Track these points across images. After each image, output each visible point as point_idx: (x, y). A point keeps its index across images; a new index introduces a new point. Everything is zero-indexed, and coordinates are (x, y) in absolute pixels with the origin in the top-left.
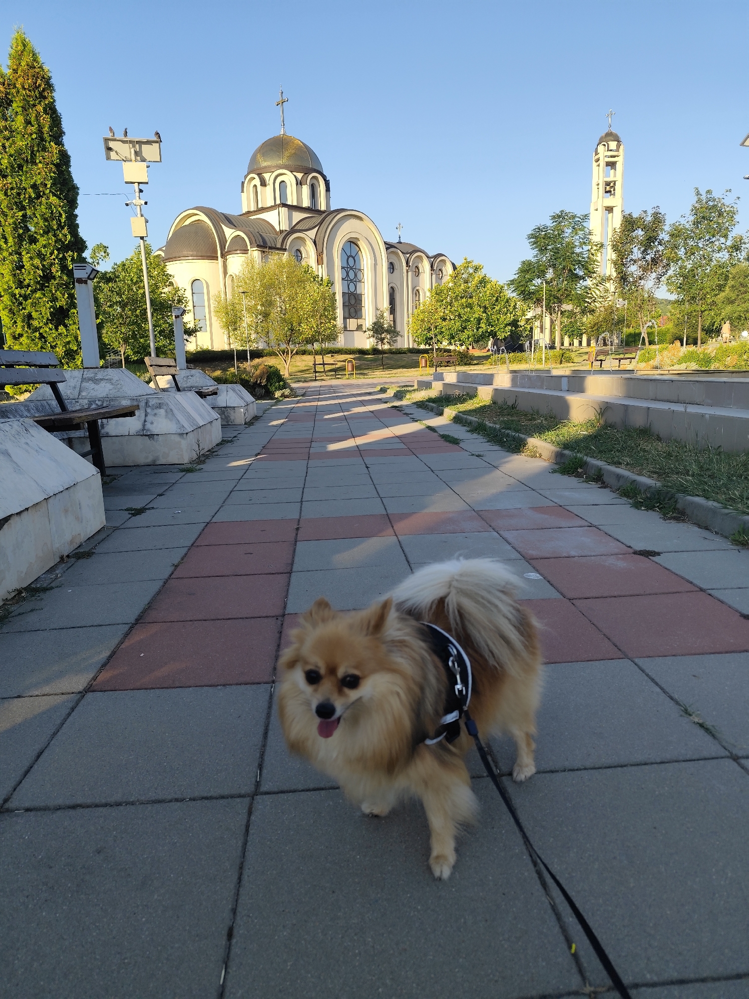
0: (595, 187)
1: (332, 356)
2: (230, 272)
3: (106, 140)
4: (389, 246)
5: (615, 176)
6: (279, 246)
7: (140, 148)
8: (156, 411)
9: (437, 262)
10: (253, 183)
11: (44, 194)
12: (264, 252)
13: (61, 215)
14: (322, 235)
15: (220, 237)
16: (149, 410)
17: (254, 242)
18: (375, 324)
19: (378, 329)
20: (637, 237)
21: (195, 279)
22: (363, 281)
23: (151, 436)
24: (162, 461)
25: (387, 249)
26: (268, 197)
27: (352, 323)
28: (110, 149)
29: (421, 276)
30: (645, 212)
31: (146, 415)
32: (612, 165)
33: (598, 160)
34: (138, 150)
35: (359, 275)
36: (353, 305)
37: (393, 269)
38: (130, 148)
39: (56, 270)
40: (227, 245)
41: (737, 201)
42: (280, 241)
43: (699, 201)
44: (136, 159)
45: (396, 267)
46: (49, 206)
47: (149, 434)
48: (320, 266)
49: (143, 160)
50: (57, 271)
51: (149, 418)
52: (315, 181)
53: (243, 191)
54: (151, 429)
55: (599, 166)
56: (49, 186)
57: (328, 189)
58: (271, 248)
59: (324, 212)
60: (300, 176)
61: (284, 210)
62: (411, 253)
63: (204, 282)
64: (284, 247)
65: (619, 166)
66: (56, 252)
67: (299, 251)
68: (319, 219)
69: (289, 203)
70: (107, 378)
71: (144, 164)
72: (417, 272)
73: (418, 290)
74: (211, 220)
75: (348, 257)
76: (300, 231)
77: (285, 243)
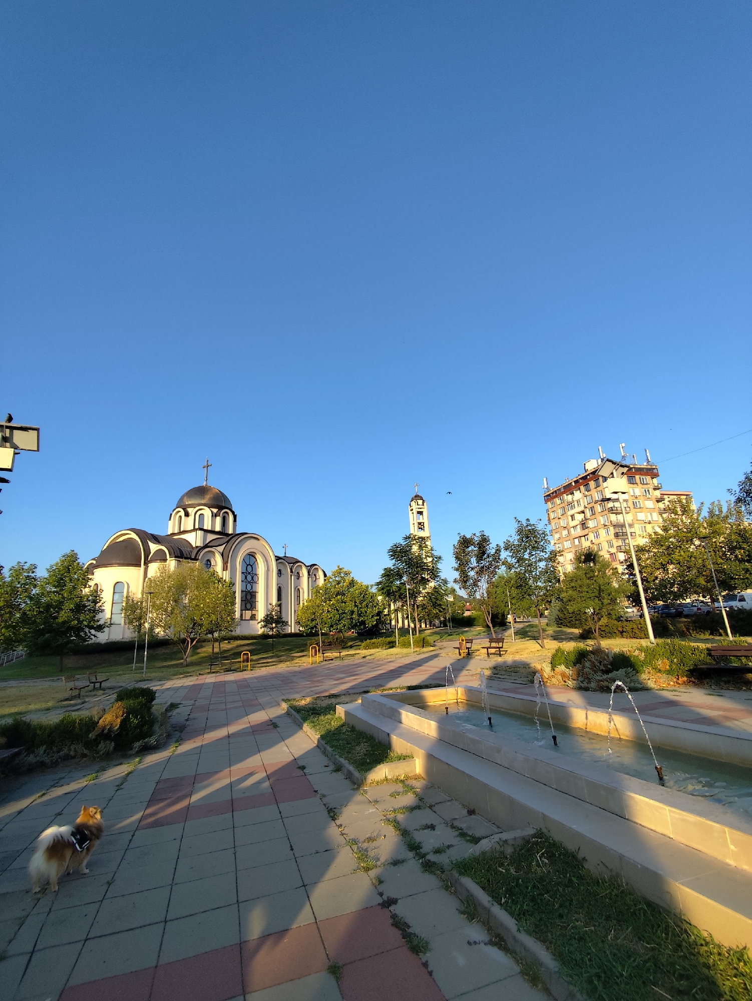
1: (229, 642)
4: (278, 558)
5: (423, 519)
6: (193, 557)
9: (312, 569)
10: (179, 514)
12: (180, 561)
14: (228, 550)
15: (146, 550)
17: (173, 553)
18: (266, 616)
19: (269, 620)
20: (472, 551)
21: (118, 582)
22: (258, 582)
25: (277, 560)
26: (188, 523)
27: (248, 614)
29: (301, 578)
32: (420, 513)
33: (412, 510)
35: (255, 578)
36: (249, 600)
37: (281, 574)
40: (150, 556)
42: (195, 553)
43: (521, 526)
44: (3, 445)
45: (283, 572)
49: (13, 446)
52: (226, 515)
53: (170, 520)
55: (413, 513)
57: (235, 520)
58: (186, 558)
59: (232, 534)
60: (215, 510)
61: (199, 532)
62: (294, 564)
63: (126, 583)
64: (197, 558)
65: (425, 513)
67: (209, 561)
68: (227, 539)
69: (205, 528)
71: (11, 451)
72: (298, 577)
73: (299, 589)
74: (140, 538)
75: (248, 565)
76: (211, 547)
77: (198, 555)
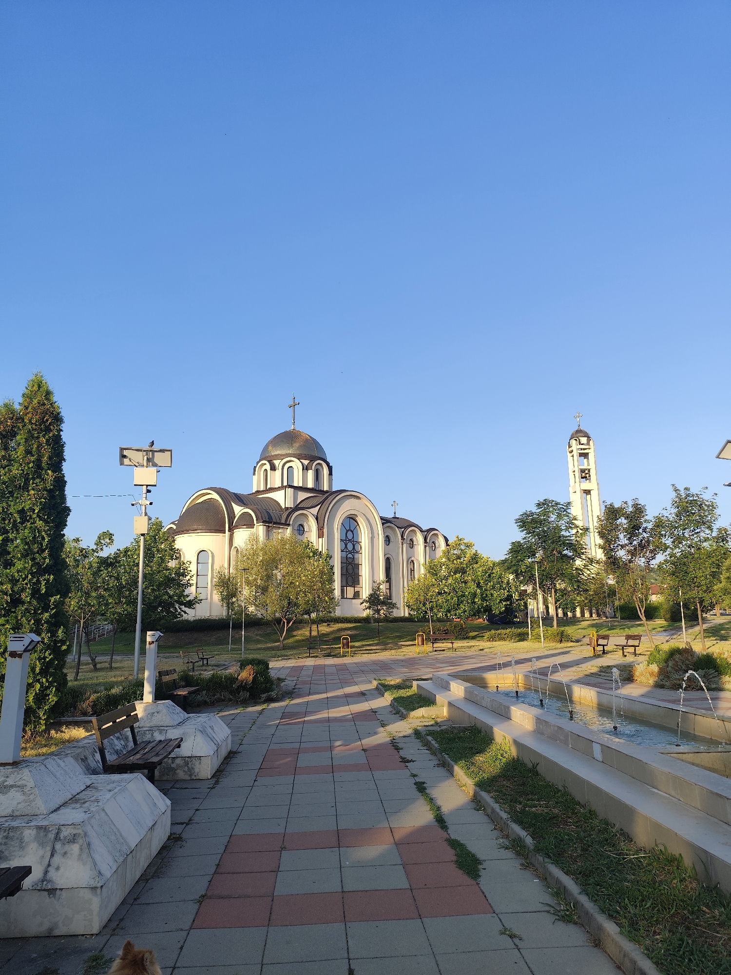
0: (571, 474)
1: (328, 625)
2: (235, 544)
3: (122, 449)
4: (385, 521)
5: (588, 465)
6: (283, 521)
7: (153, 455)
8: (67, 847)
9: (429, 535)
10: (264, 467)
11: (31, 517)
12: (269, 526)
13: (43, 539)
14: (324, 512)
15: (230, 513)
16: (58, 846)
17: (260, 518)
18: (371, 595)
19: (374, 600)
20: (621, 524)
21: (201, 550)
22: (361, 552)
23: (52, 892)
24: (62, 930)
25: (383, 524)
26: (276, 479)
27: (350, 591)
28: (125, 457)
29: (415, 547)
30: (626, 503)
31: (52, 855)
32: (585, 455)
33: (572, 451)
34: (151, 457)
35: (357, 547)
36: (351, 575)
37: (389, 541)
38: (143, 456)
39: (25, 596)
40: (235, 522)
41: (715, 497)
42: (285, 517)
43: (679, 496)
44: (147, 464)
45: (392, 539)
46: (33, 530)
47: (49, 887)
48: (320, 539)
49: (155, 465)
50: (27, 597)
51: (57, 860)
52: (319, 467)
53: (254, 474)
54: (54, 878)
55: (573, 456)
56: (36, 511)
57: (331, 474)
58: (275, 523)
59: (327, 492)
60: (306, 462)
61: (290, 491)
62: (406, 528)
63: (210, 553)
64: (288, 523)
65: (591, 456)
66: (30, 576)
67: (302, 525)
68: (321, 498)
69: (296, 484)
70: (20, 783)
71: (154, 469)
72: (412, 544)
73: (413, 561)
74: (222, 499)
75: (347, 531)
76: (303, 509)
77: (289, 520)
